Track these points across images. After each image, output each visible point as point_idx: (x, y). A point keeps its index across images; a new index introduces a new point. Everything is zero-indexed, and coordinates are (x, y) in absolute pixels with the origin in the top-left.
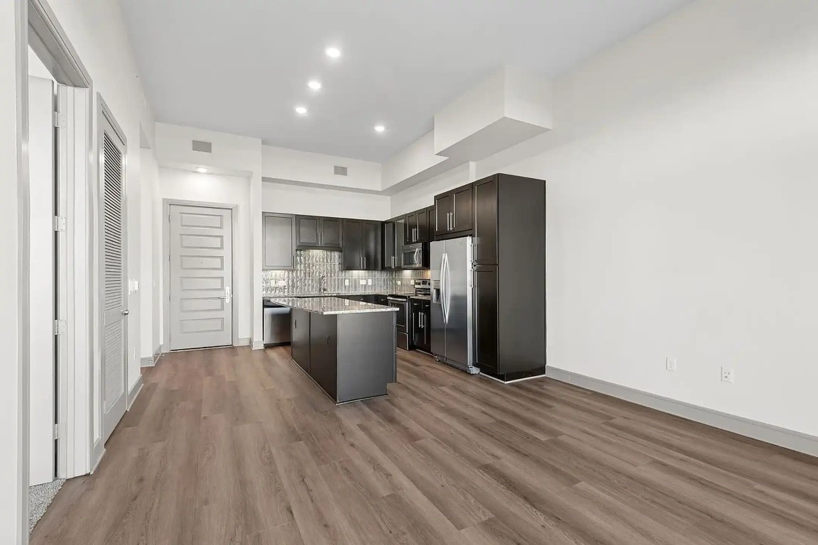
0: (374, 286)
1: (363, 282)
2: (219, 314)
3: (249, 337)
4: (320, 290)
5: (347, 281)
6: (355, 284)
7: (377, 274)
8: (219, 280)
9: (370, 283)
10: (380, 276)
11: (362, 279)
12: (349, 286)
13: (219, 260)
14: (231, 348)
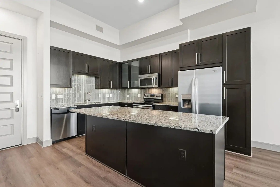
0: (113, 97)
1: (108, 96)
2: (10, 122)
3: (36, 136)
4: (85, 101)
5: (100, 95)
6: (104, 97)
7: (114, 91)
8: (9, 95)
9: (111, 96)
10: (117, 92)
11: (107, 94)
12: (101, 98)
13: (9, 78)
14: (20, 147)
